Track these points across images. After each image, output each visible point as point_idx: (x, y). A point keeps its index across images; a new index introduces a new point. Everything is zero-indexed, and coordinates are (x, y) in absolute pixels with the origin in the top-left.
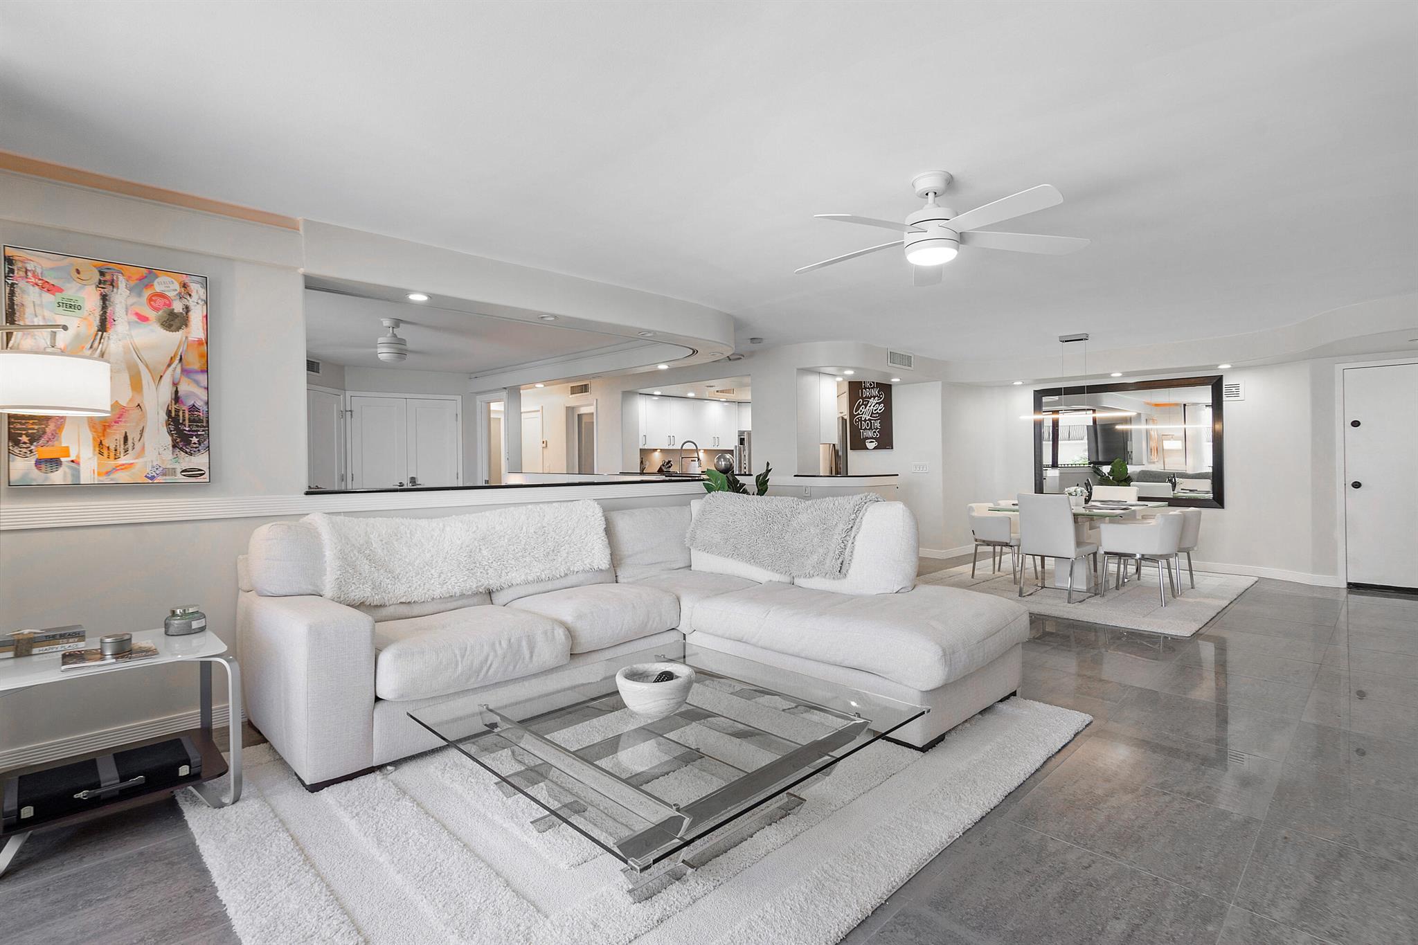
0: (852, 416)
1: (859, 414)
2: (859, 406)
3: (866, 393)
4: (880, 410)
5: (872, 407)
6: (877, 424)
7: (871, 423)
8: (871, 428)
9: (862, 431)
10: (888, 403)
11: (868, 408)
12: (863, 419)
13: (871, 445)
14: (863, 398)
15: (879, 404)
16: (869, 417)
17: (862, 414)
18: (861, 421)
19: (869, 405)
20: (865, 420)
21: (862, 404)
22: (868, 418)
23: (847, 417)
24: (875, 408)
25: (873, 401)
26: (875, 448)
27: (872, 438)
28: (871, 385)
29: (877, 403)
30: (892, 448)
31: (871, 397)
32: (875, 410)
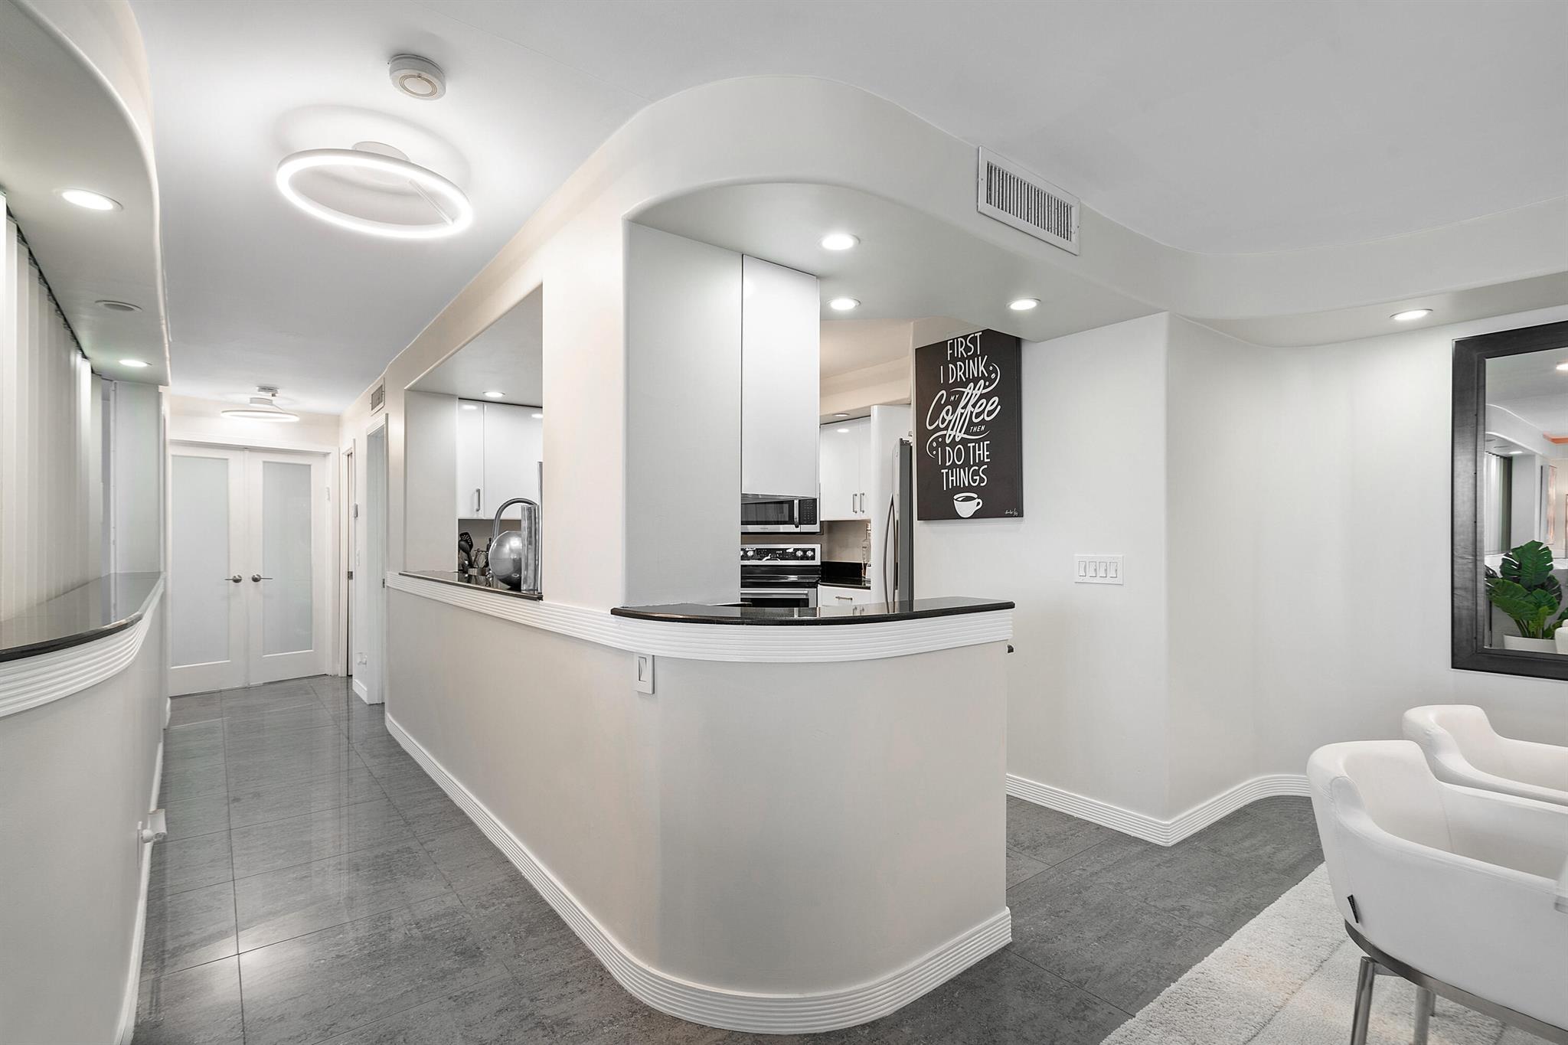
0: (922, 433)
1: (938, 429)
2: (939, 408)
3: (957, 372)
4: (990, 413)
5: (969, 408)
6: (983, 453)
7: (967, 449)
8: (966, 464)
9: (944, 471)
10: (1010, 393)
11: (959, 410)
12: (948, 442)
13: (965, 508)
14: (947, 386)
15: (987, 397)
16: (962, 435)
17: (946, 428)
18: (943, 445)
19: (962, 404)
20: (953, 444)
21: (947, 403)
22: (960, 436)
23: (913, 441)
24: (977, 410)
25: (972, 392)
26: (977, 515)
27: (970, 489)
28: (968, 349)
29: (982, 396)
30: (1021, 515)
31: (968, 381)
32: (977, 417)
